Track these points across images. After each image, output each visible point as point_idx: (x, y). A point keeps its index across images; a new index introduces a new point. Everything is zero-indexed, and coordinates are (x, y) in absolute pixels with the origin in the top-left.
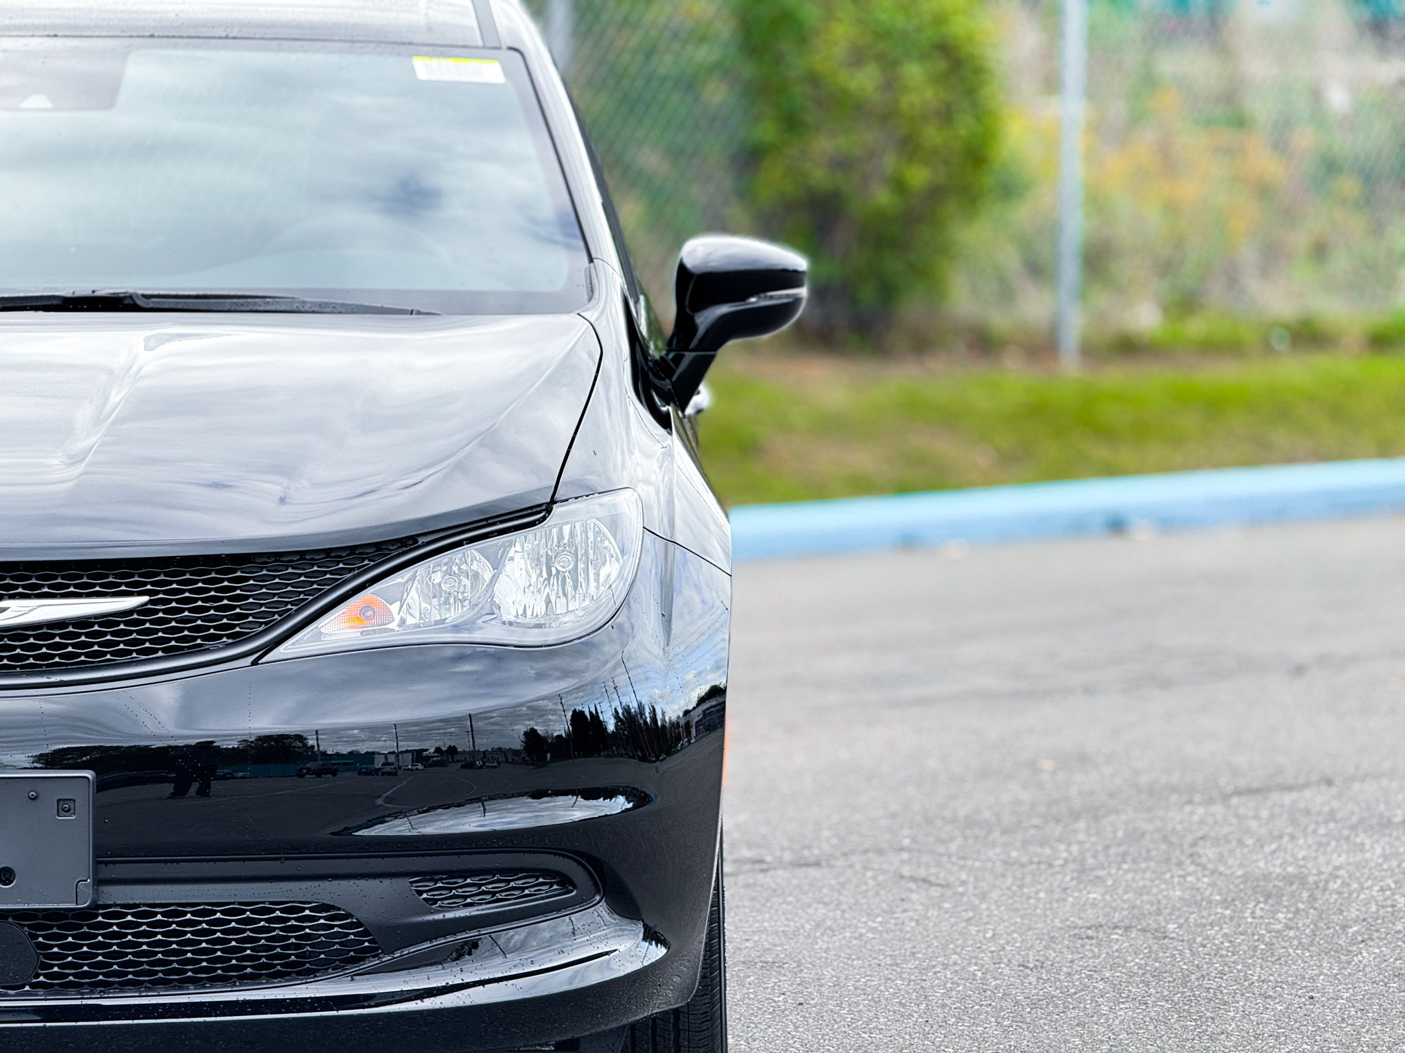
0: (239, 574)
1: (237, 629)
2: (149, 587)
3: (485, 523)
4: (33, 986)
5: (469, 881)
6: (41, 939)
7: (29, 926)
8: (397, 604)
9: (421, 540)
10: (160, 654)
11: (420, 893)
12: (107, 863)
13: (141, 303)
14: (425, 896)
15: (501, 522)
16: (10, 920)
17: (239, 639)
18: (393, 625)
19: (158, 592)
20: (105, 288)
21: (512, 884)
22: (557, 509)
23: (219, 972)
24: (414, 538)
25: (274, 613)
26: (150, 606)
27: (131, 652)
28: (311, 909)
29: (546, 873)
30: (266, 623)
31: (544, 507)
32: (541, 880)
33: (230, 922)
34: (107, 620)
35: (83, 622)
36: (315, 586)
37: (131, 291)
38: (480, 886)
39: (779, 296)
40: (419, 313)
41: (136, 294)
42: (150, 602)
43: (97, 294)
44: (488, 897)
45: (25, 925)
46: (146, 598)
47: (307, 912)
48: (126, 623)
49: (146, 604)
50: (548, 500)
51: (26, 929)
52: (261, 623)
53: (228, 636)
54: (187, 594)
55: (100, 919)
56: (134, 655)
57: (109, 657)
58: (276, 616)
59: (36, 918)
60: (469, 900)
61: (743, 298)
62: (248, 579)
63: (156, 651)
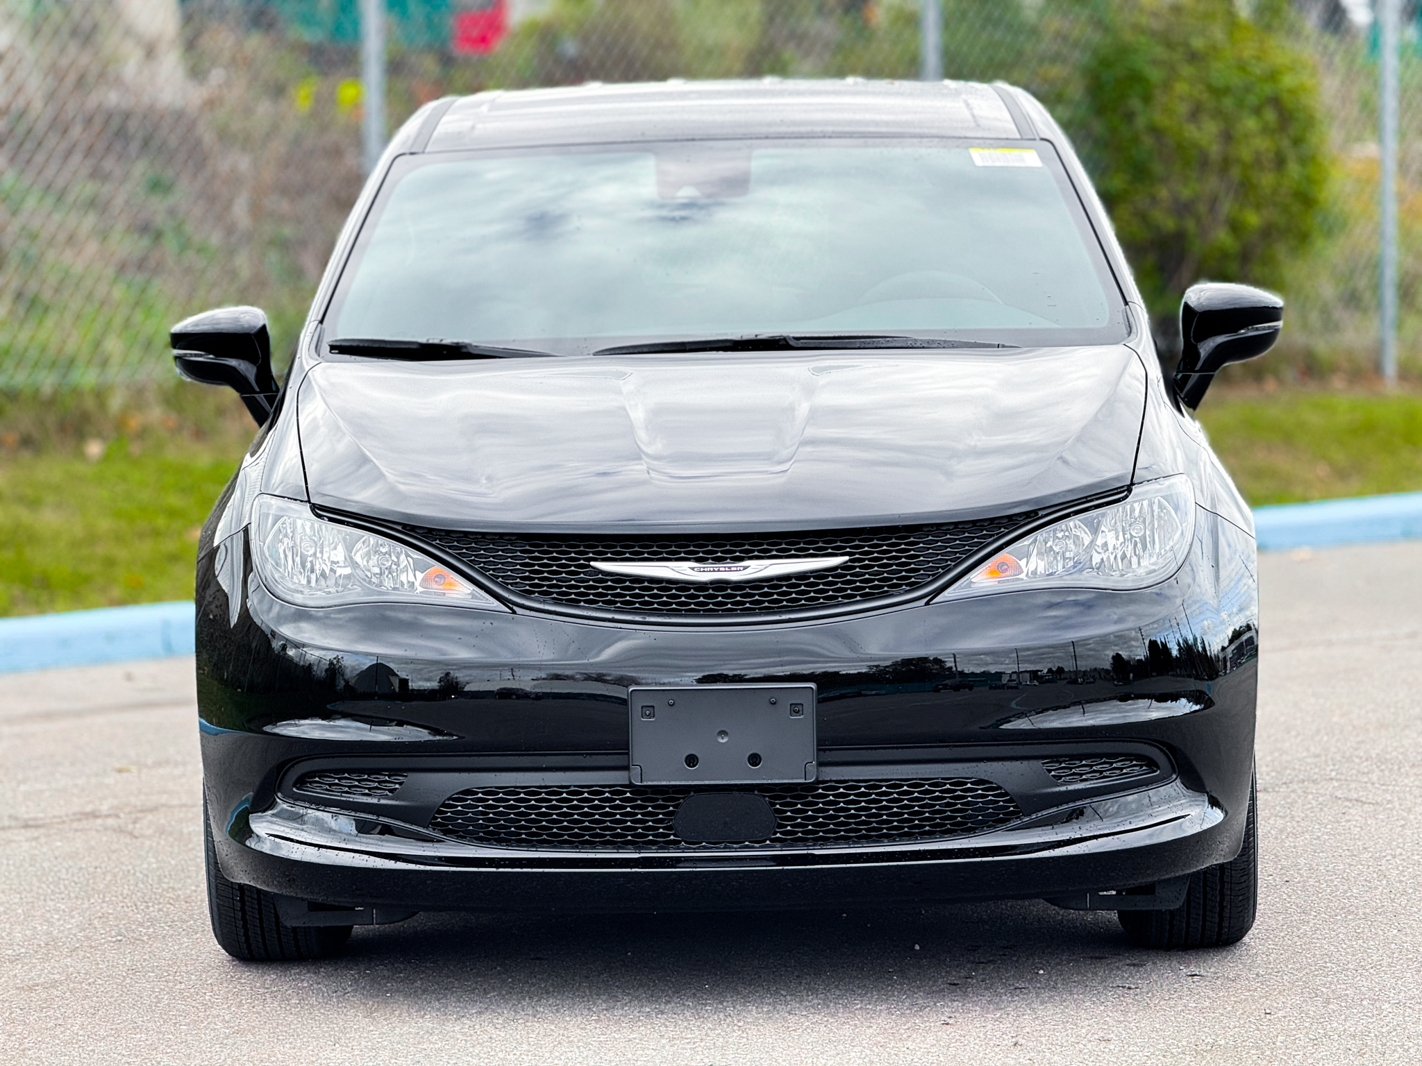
0: (912, 539)
1: (913, 580)
2: (848, 550)
3: (1084, 500)
4: (772, 840)
5: (1084, 762)
6: (778, 806)
7: (769, 797)
8: (1025, 560)
9: (1041, 513)
10: (858, 598)
11: (1050, 771)
12: (824, 750)
13: (792, 343)
14: (1053, 773)
15: (1097, 499)
16: (756, 792)
17: (914, 586)
18: (1023, 576)
19: (854, 554)
20: (766, 332)
21: (1114, 765)
22: (1135, 490)
23: (906, 829)
24: (1035, 512)
25: (938, 568)
26: (849, 564)
27: (837, 597)
28: (972, 783)
29: (1139, 757)
30: (933, 575)
31: (1125, 488)
32: (1134, 762)
33: (914, 792)
34: (819, 574)
35: (802, 576)
36: (967, 548)
37: (785, 334)
38: (1091, 766)
39: (1263, 328)
40: (1004, 346)
41: (789, 337)
42: (850, 561)
43: (759, 337)
44: (1097, 774)
45: (767, 796)
46: (847, 558)
47: (969, 785)
48: (833, 576)
49: (846, 562)
50: (1129, 483)
51: (767, 799)
52: (929, 575)
53: (907, 585)
54: (876, 555)
55: (820, 791)
56: (840, 599)
57: (821, 601)
58: (940, 570)
59: (774, 791)
60: (1084, 777)
61: (1236, 330)
62: (918, 543)
63: (855, 596)
